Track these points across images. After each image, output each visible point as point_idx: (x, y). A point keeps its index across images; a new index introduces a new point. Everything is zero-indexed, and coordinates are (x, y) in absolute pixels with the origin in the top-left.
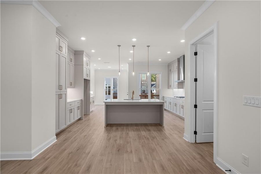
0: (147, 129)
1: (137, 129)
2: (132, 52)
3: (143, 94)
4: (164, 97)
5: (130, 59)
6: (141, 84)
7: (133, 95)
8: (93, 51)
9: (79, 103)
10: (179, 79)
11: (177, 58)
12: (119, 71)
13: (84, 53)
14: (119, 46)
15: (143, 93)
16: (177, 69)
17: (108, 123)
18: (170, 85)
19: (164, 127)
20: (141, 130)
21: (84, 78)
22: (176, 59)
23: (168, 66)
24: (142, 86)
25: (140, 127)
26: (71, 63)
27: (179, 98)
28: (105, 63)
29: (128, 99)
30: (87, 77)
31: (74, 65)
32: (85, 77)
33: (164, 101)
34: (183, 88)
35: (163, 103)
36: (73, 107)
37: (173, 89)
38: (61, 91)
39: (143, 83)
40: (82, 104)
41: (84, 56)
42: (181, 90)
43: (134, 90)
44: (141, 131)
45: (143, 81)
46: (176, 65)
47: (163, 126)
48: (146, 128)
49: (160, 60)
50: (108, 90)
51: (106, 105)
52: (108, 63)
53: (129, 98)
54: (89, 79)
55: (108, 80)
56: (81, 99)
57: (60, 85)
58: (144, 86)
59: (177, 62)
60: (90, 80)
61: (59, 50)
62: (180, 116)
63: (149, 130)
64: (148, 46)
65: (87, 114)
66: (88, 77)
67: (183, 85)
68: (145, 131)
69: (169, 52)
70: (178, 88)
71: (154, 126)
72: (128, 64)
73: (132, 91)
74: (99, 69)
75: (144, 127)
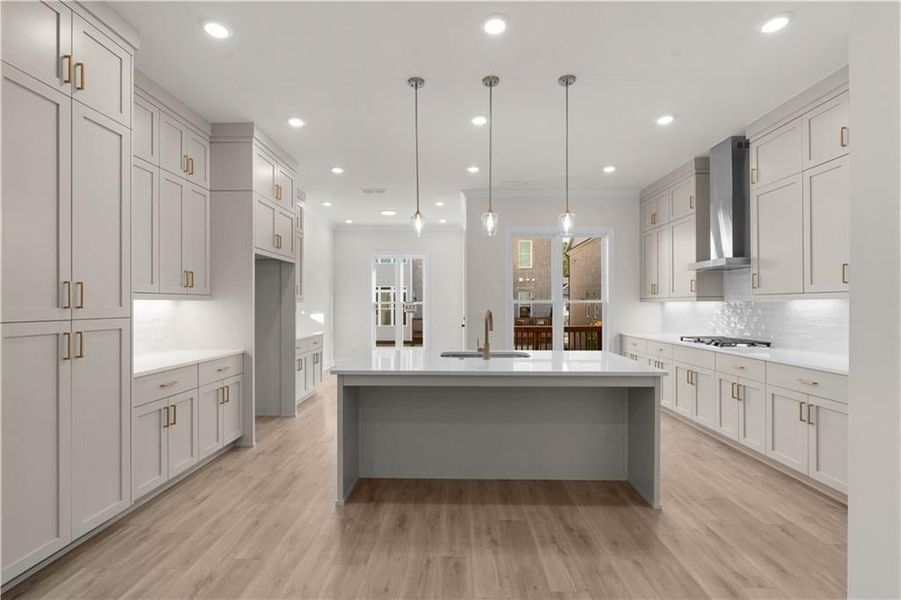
0: (569, 530)
1: (508, 522)
2: (480, 121)
3: (522, 321)
4: (621, 336)
5: (473, 170)
6: (516, 283)
7: (490, 332)
8: (296, 123)
9: (231, 372)
10: (703, 253)
11: (693, 158)
12: (418, 212)
13: (256, 134)
14: (416, 82)
15: (522, 317)
16: (694, 211)
17: (362, 476)
18: (653, 286)
19: (660, 511)
20: (534, 534)
21: (255, 251)
22: (688, 159)
23: (642, 201)
24: (520, 290)
25: (526, 508)
26: (191, 178)
27: (712, 347)
28: (366, 191)
29: (463, 350)
30: (273, 249)
31: (208, 193)
32: (263, 246)
33: (660, 370)
34: (721, 298)
35: (657, 378)
36: (188, 395)
37: (662, 303)
38: (78, 314)
39: (521, 280)
40: (244, 373)
41: (256, 150)
42: (712, 307)
43: (492, 310)
44: (539, 550)
45: (523, 272)
46: (689, 188)
47: (655, 506)
48: (561, 519)
49: (609, 170)
50: (383, 306)
51: (345, 387)
52: (378, 191)
53: (468, 347)
54: (290, 261)
55: (386, 270)
56: (240, 350)
57: (63, 279)
58: (525, 291)
59: (694, 176)
60: (294, 264)
61: (59, 74)
62: (723, 437)
63: (583, 542)
64: (567, 80)
65: (283, 415)
66: (280, 251)
67: (721, 282)
68: (561, 551)
69: (665, 120)
70: (700, 298)
71: (605, 502)
72: (462, 195)
73: (484, 315)
74: (349, 222)
75: (546, 509)
